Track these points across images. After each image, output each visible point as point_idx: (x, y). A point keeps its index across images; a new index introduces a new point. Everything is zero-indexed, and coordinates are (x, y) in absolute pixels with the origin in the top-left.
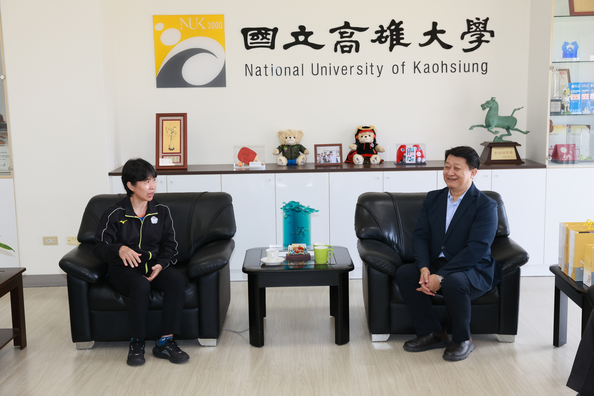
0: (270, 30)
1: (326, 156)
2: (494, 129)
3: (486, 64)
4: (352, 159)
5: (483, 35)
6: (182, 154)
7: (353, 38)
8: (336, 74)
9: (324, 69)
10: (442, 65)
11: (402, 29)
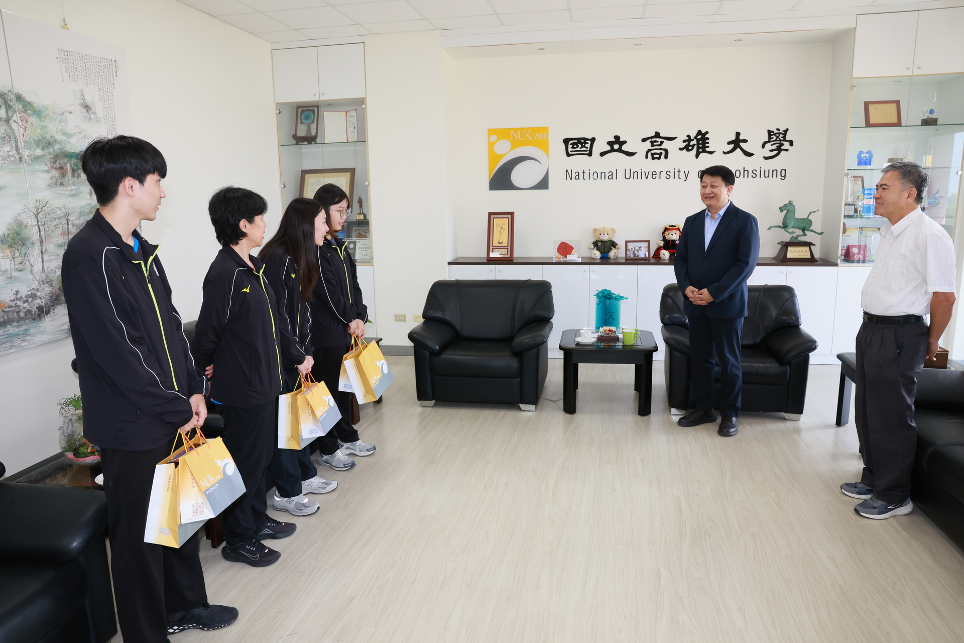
0: (588, 140)
1: (636, 251)
2: (791, 230)
3: (785, 170)
4: (659, 254)
5: (783, 145)
6: (509, 247)
7: (662, 147)
8: (647, 178)
9: (636, 174)
10: (744, 171)
11: (708, 139)
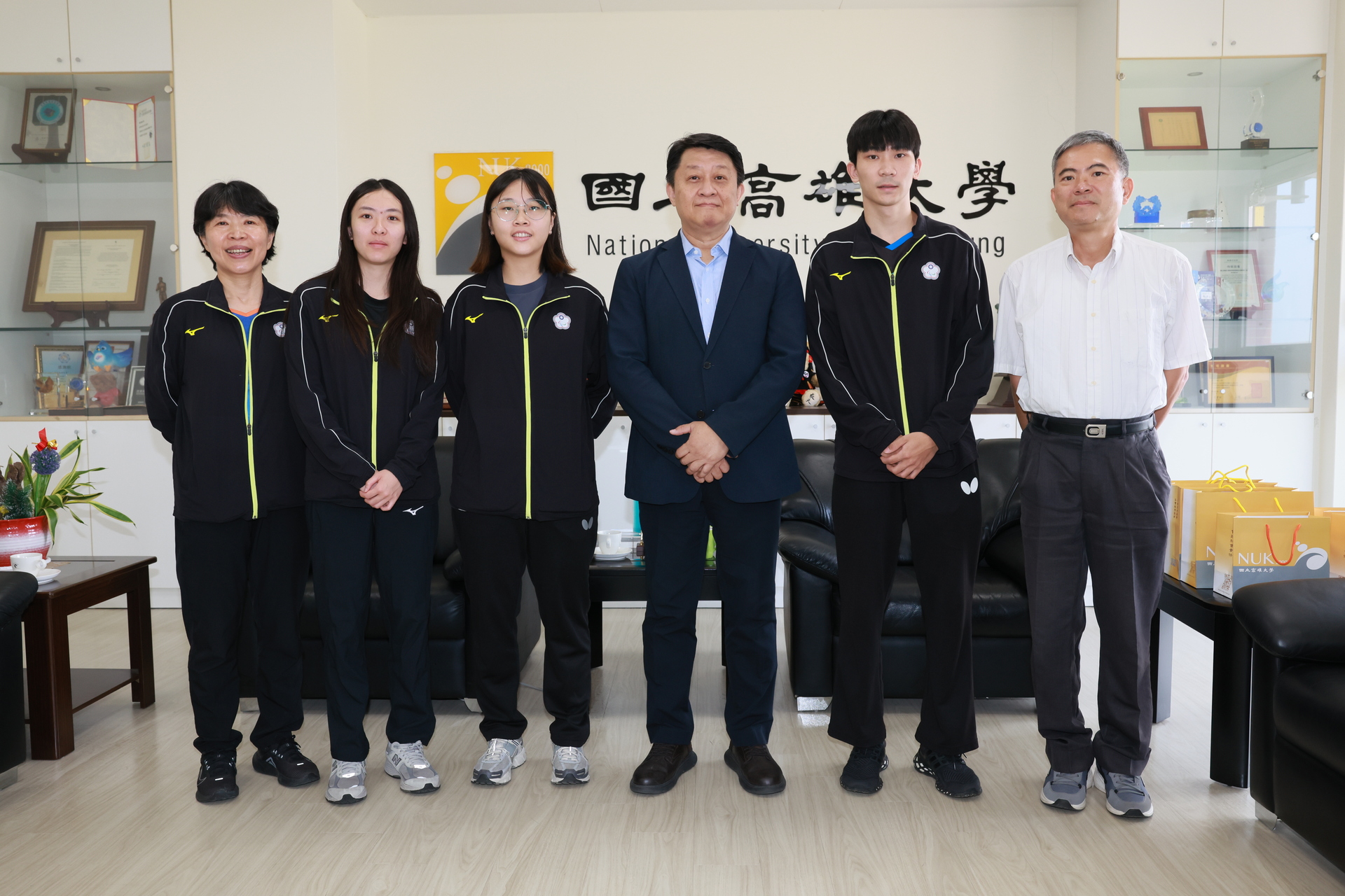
0: (630, 177)
3: (1002, 239)
5: (996, 191)
7: (773, 193)
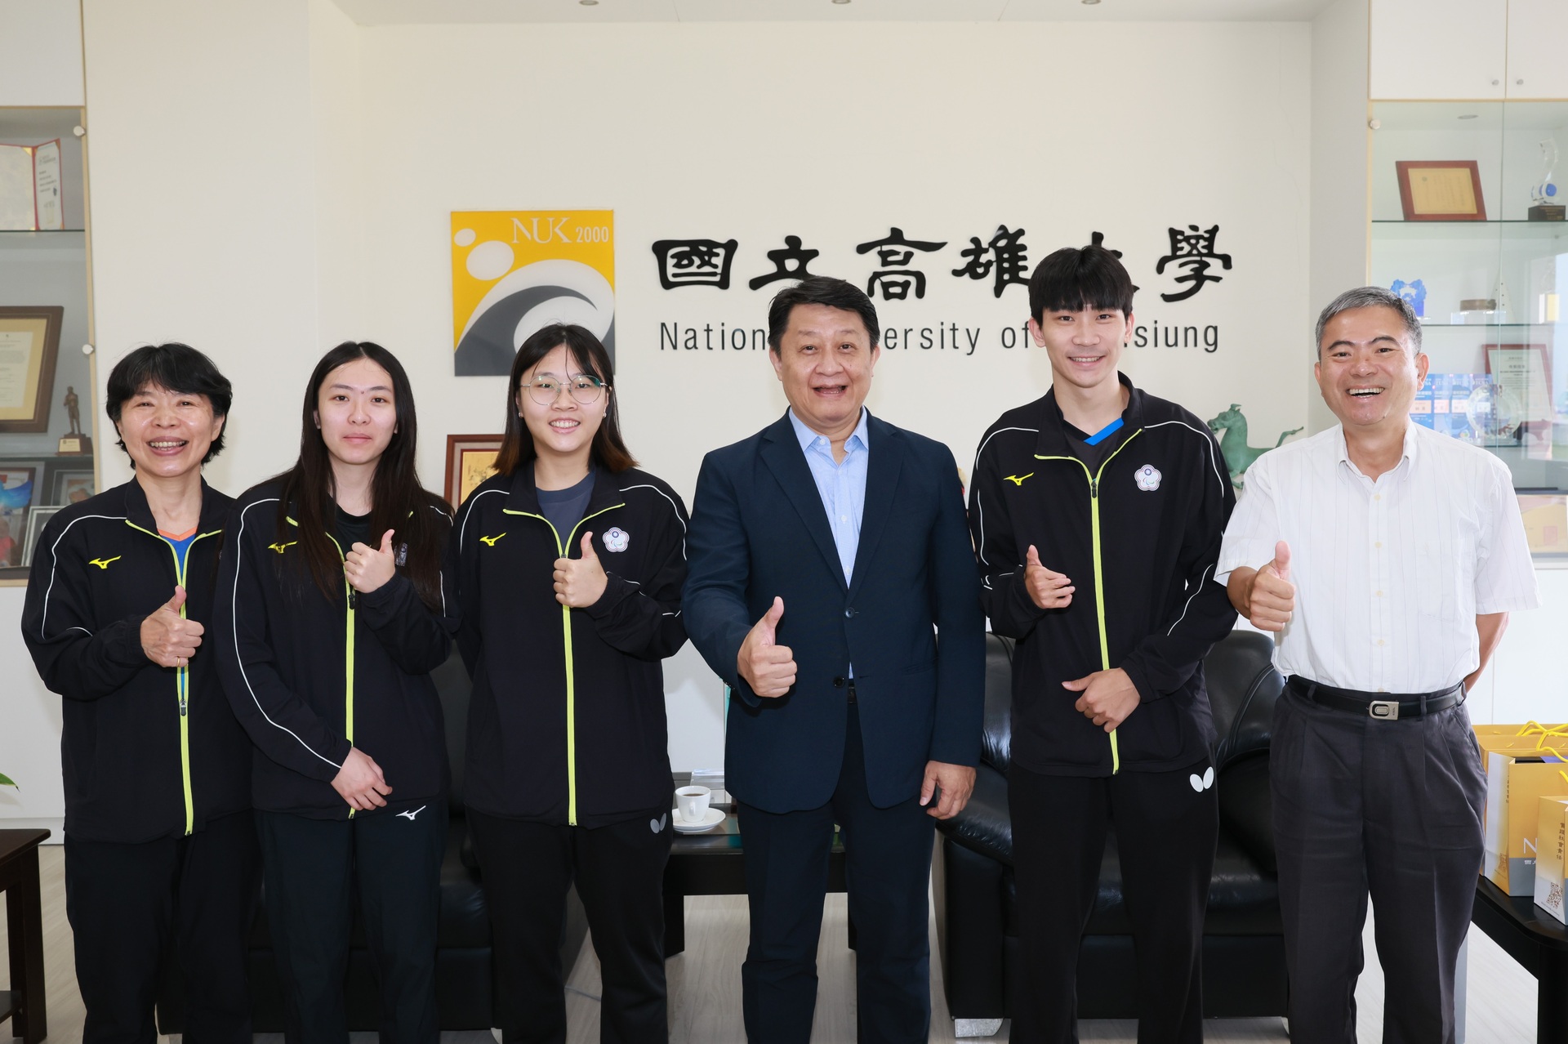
0: (718, 245)
3: (1215, 329)
5: (1207, 265)
7: (909, 267)
11: (1023, 248)
